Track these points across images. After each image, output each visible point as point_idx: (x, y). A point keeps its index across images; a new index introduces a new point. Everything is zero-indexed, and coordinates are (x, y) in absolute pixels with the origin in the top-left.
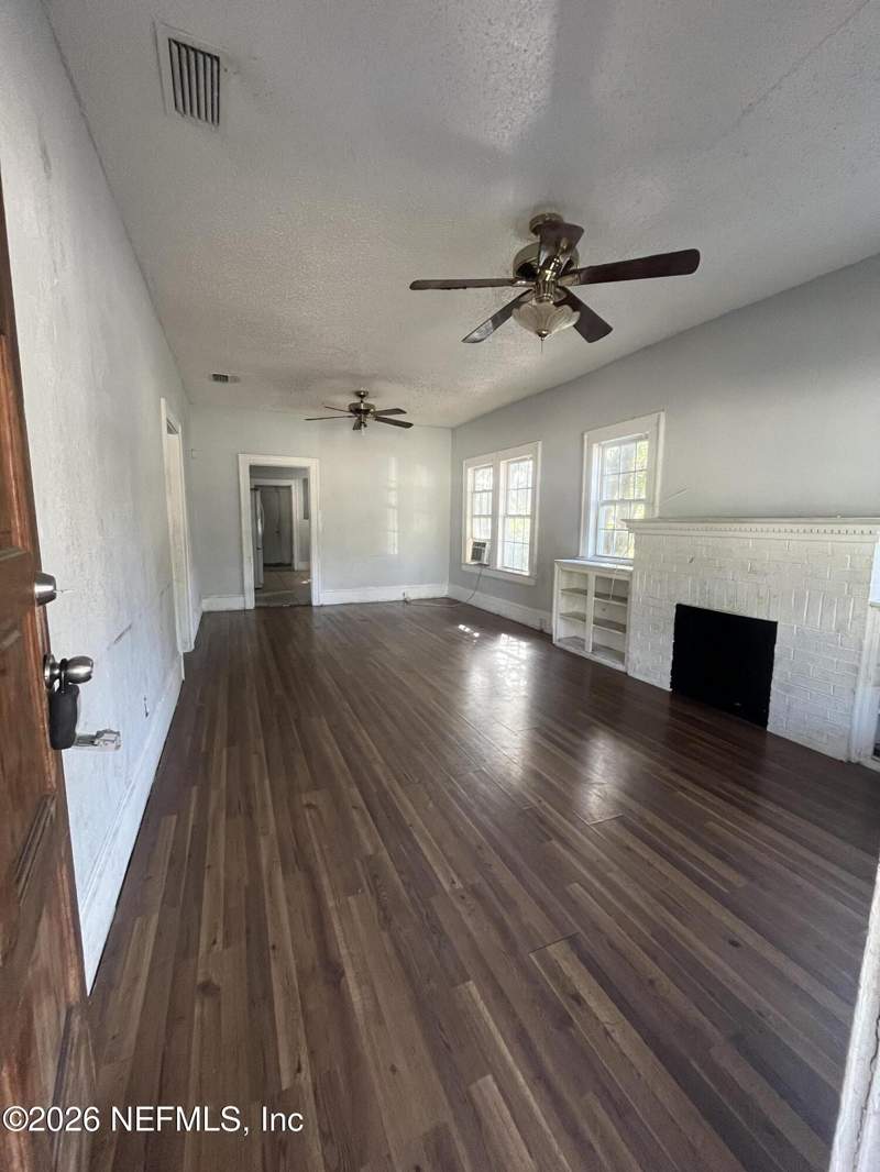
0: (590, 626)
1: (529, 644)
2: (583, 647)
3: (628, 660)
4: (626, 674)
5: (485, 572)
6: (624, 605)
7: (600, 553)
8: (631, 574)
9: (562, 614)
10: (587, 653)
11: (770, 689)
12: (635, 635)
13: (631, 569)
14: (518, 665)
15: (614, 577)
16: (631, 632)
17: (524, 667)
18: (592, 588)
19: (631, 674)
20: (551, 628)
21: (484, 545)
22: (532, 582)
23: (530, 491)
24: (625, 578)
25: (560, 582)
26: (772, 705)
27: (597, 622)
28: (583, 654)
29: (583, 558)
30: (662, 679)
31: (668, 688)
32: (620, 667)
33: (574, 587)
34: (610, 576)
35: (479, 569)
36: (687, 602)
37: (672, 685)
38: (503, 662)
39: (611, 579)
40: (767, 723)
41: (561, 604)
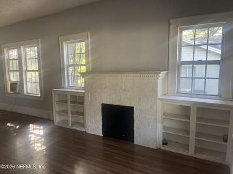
0: (70, 115)
1: (44, 126)
2: (68, 124)
3: (86, 127)
4: (86, 132)
5: (18, 96)
6: (82, 105)
7: (71, 85)
8: (84, 93)
9: (57, 112)
10: (70, 126)
11: (134, 130)
12: (88, 117)
13: (84, 91)
14: (40, 139)
15: (78, 95)
16: (87, 116)
17: (43, 140)
18: (69, 100)
19: (88, 132)
20: (53, 118)
21: (16, 84)
22: (42, 99)
23: (37, 60)
24: (82, 95)
25: (55, 98)
26: (135, 135)
27: (72, 113)
28: (68, 127)
29: (64, 88)
30: (99, 132)
31: (101, 135)
32: (83, 130)
33: (62, 99)
34: (76, 95)
35: (15, 95)
36: (105, 102)
37: (103, 134)
38: (32, 139)
39: (76, 96)
40: (134, 141)
41: (56, 108)
